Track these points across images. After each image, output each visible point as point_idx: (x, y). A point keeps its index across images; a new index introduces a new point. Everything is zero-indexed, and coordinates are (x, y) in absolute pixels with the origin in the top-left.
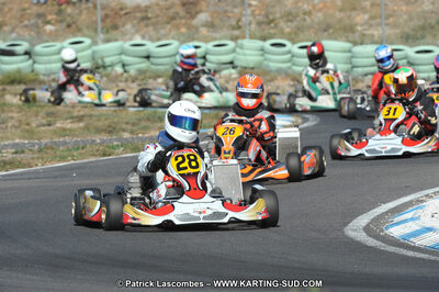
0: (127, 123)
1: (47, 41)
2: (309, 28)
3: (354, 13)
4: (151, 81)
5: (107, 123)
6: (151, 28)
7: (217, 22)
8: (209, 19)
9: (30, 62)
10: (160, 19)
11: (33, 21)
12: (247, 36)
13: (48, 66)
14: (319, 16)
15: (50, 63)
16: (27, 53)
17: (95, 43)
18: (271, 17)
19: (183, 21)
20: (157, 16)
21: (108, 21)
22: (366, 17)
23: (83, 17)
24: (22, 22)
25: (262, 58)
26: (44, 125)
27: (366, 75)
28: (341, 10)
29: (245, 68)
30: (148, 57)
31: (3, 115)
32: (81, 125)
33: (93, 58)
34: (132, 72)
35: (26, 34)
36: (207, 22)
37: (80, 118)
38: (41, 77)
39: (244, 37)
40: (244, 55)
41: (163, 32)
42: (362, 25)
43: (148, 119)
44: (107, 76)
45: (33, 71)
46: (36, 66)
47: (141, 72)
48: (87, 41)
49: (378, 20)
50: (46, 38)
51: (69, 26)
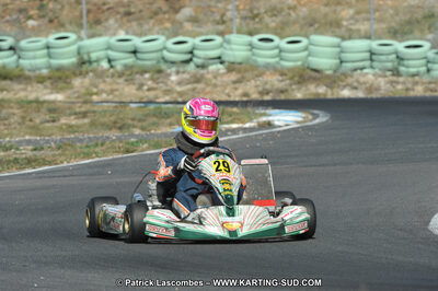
0: (133, 119)
1: (30, 37)
2: (295, 22)
3: (339, 8)
4: (138, 76)
5: (113, 118)
6: (134, 24)
7: (201, 16)
8: (193, 14)
9: (15, 57)
10: (143, 13)
11: (15, 17)
12: (235, 31)
13: (33, 62)
14: (304, 11)
15: (34, 58)
16: (11, 48)
17: (80, 38)
18: (255, 12)
19: (167, 16)
20: (141, 11)
21: (91, 16)
22: (351, 12)
23: (65, 12)
24: (3, 17)
25: (249, 53)
26: (48, 122)
27: (355, 70)
28: (326, 5)
29: (233, 63)
30: (135, 52)
31: (4, 111)
32: (86, 121)
33: (79, 53)
34: (119, 66)
35: (8, 29)
36: (191, 16)
37: (84, 115)
38: (27, 73)
39: (231, 32)
40: (232, 50)
41: (146, 27)
42: (347, 20)
43: (154, 115)
44: (93, 71)
45: (17, 67)
46: (21, 61)
47: (127, 67)
48: (73, 37)
49: (364, 15)
50: (28, 33)
51: (51, 21)
